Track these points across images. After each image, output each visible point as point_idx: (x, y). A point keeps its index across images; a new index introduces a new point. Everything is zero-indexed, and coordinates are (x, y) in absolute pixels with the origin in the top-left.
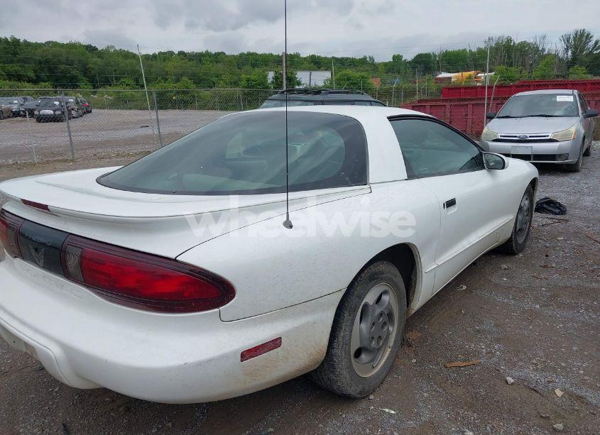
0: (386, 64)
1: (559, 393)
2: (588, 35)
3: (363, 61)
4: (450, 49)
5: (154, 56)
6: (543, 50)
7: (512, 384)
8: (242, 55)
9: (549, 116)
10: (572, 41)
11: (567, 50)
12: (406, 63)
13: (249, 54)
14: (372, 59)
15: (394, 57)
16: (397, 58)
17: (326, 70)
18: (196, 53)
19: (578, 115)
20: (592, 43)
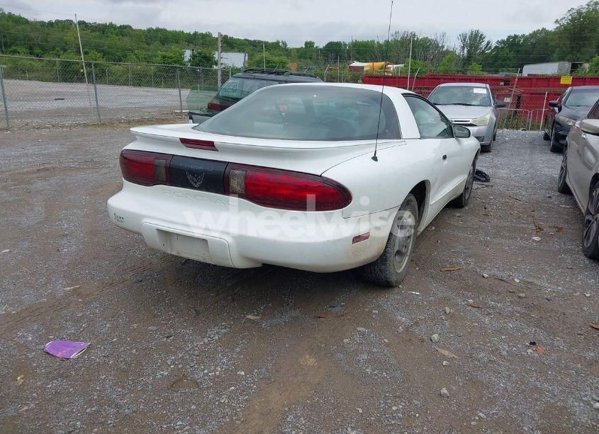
0: (298, 50)
1: (517, 281)
2: (482, 35)
3: (275, 46)
4: (360, 40)
5: (51, 24)
6: (443, 47)
7: (487, 278)
8: (150, 30)
9: (468, 105)
10: (467, 40)
11: (463, 48)
12: (317, 50)
13: (158, 30)
14: (285, 44)
15: (306, 44)
16: (309, 45)
17: (240, 51)
18: (99, 25)
19: (490, 105)
20: (484, 44)
